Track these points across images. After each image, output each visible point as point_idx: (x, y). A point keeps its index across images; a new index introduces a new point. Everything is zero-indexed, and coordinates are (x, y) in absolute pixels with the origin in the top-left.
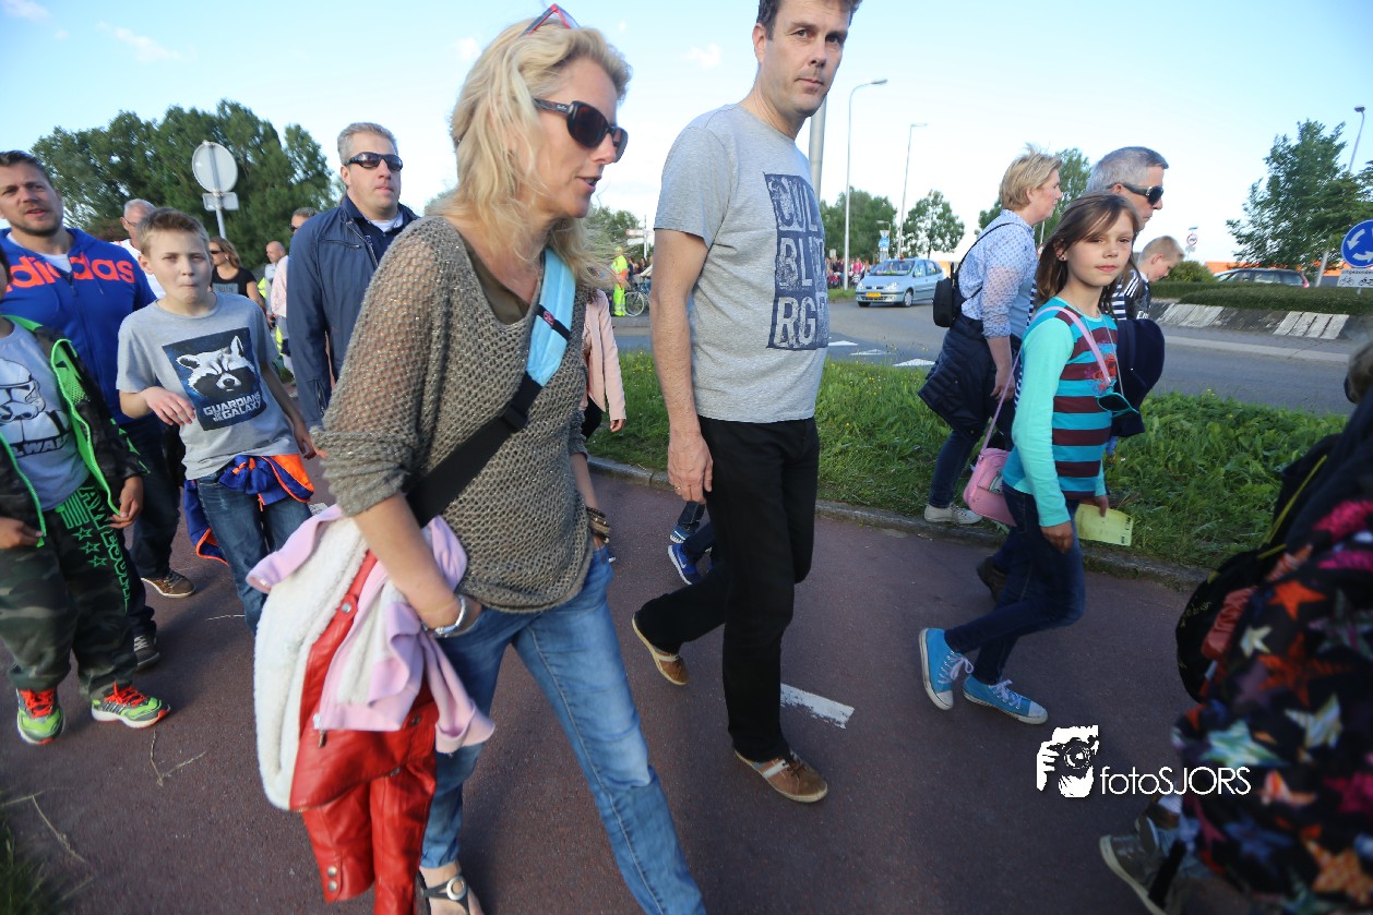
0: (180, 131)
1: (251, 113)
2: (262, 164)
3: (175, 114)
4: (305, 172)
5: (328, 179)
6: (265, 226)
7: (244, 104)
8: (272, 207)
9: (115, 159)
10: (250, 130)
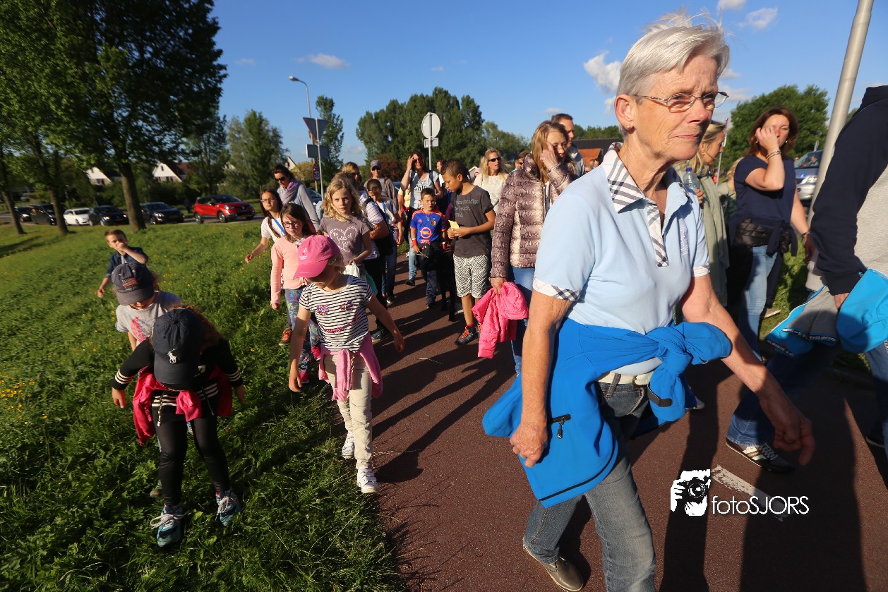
0: (415, 106)
1: (446, 92)
2: (450, 120)
3: (414, 99)
4: (469, 122)
5: (481, 125)
6: (447, 153)
7: (445, 89)
8: (452, 144)
9: (388, 124)
10: (446, 102)
